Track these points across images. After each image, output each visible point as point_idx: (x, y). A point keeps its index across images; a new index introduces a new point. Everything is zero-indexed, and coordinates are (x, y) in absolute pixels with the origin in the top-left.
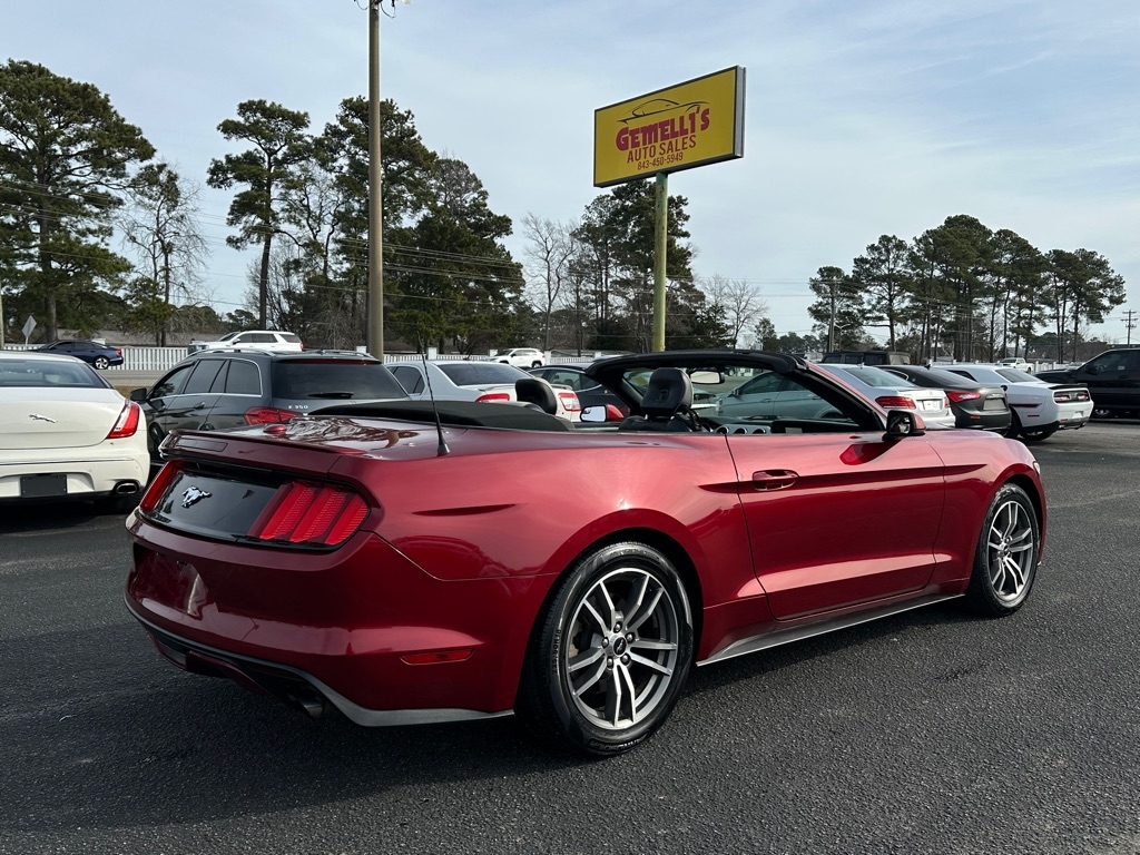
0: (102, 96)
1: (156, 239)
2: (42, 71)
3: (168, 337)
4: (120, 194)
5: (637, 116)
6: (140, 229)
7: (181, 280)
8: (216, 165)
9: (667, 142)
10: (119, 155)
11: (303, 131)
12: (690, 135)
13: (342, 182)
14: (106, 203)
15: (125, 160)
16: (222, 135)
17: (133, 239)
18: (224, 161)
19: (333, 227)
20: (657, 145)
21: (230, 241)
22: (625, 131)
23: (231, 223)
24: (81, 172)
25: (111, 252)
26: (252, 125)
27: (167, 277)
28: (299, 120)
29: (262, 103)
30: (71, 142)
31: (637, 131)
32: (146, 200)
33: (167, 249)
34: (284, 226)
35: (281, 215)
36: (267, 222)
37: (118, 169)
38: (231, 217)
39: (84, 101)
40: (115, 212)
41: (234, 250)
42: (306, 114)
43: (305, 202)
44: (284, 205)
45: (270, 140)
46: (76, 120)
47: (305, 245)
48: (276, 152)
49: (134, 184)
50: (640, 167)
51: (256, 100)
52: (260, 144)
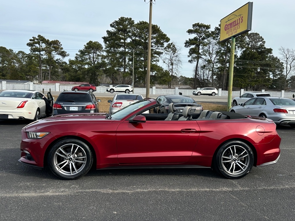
5: (229, 20)
9: (234, 27)
12: (239, 24)
20: (232, 28)
22: (226, 25)
31: (228, 25)
50: (229, 35)
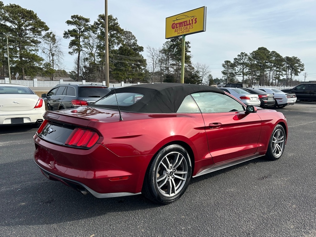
0: (35, 13)
1: (50, 52)
2: (19, 7)
3: (53, 78)
4: (39, 40)
5: (177, 20)
6: (46, 50)
7: (57, 63)
8: (65, 32)
9: (185, 27)
11: (88, 23)
12: (191, 25)
13: (99, 37)
14: (36, 42)
15: (41, 31)
16: (67, 24)
17: (44, 52)
18: (68, 31)
19: (96, 49)
20: (183, 28)
21: (69, 53)
22: (174, 24)
23: (70, 48)
24: (30, 34)
25: (38, 56)
26: (75, 21)
27: (53, 62)
28: (87, 20)
29: (77, 15)
30: (27, 26)
31: (177, 24)
32: (47, 42)
33: (53, 55)
34: (84, 49)
35: (82, 46)
36: (79, 48)
37: (39, 33)
38: (69, 46)
39: (30, 15)
40: (39, 45)
41: (70, 55)
42: (89, 19)
43: (89, 42)
44: (83, 43)
45: (79, 26)
46: (28, 20)
47: (89, 54)
48: (81, 29)
49: (44, 37)
50: (178, 33)
51: (76, 15)
52: (77, 27)
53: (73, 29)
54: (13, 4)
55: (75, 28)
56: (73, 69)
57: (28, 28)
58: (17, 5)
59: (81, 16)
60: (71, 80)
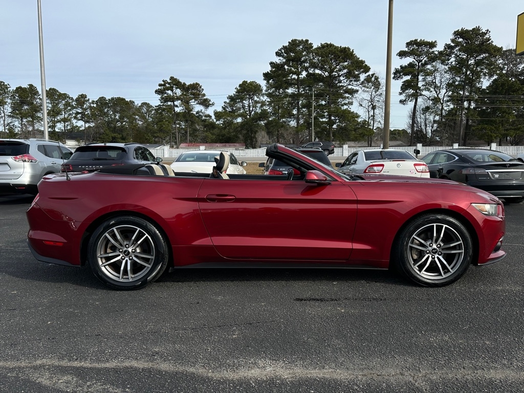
0: (351, 50)
1: (370, 104)
2: (331, 45)
3: (373, 143)
4: (357, 88)
6: (365, 101)
7: (379, 120)
8: (396, 70)
10: (356, 73)
11: (435, 49)
13: (452, 69)
14: (352, 92)
15: (359, 74)
16: (398, 57)
17: (361, 105)
18: (400, 68)
19: (447, 90)
21: (401, 102)
23: (401, 94)
24: (344, 82)
25: (352, 111)
26: (411, 51)
27: (373, 119)
28: (432, 45)
29: (416, 40)
30: (340, 70)
32: (366, 89)
33: (374, 108)
34: (424, 93)
35: (422, 88)
36: (416, 92)
37: (357, 78)
38: (401, 91)
39: (345, 54)
40: (356, 95)
41: (402, 105)
42: (436, 41)
43: (434, 81)
44: (424, 83)
45: (419, 56)
46: (341, 62)
47: (432, 100)
48: (422, 61)
49: (363, 83)
51: (414, 40)
52: (414, 58)
53: (408, 63)
54: (325, 43)
55: (411, 61)
56: (406, 127)
57: (341, 73)
58: (329, 43)
59: (423, 40)
60: (402, 144)
